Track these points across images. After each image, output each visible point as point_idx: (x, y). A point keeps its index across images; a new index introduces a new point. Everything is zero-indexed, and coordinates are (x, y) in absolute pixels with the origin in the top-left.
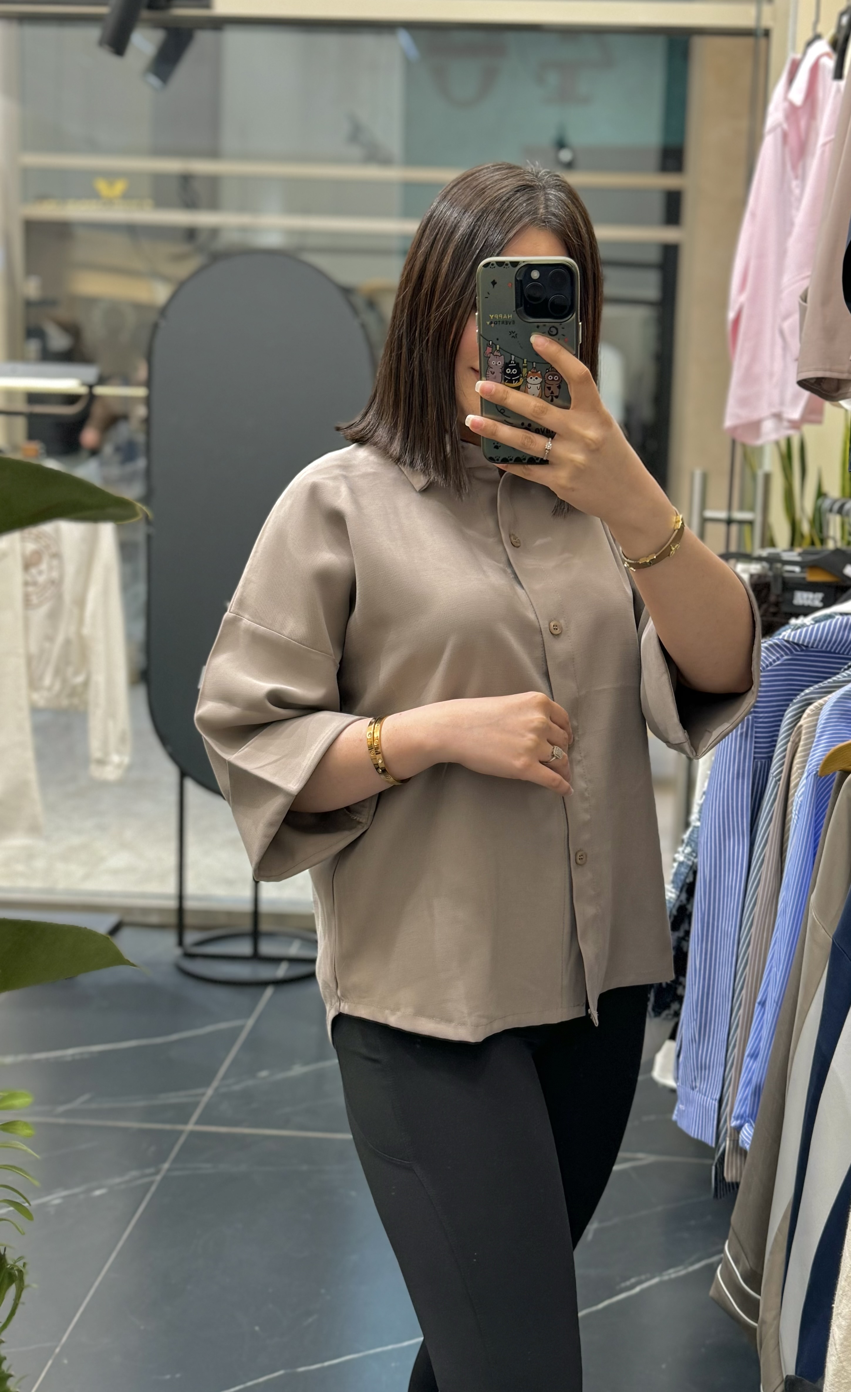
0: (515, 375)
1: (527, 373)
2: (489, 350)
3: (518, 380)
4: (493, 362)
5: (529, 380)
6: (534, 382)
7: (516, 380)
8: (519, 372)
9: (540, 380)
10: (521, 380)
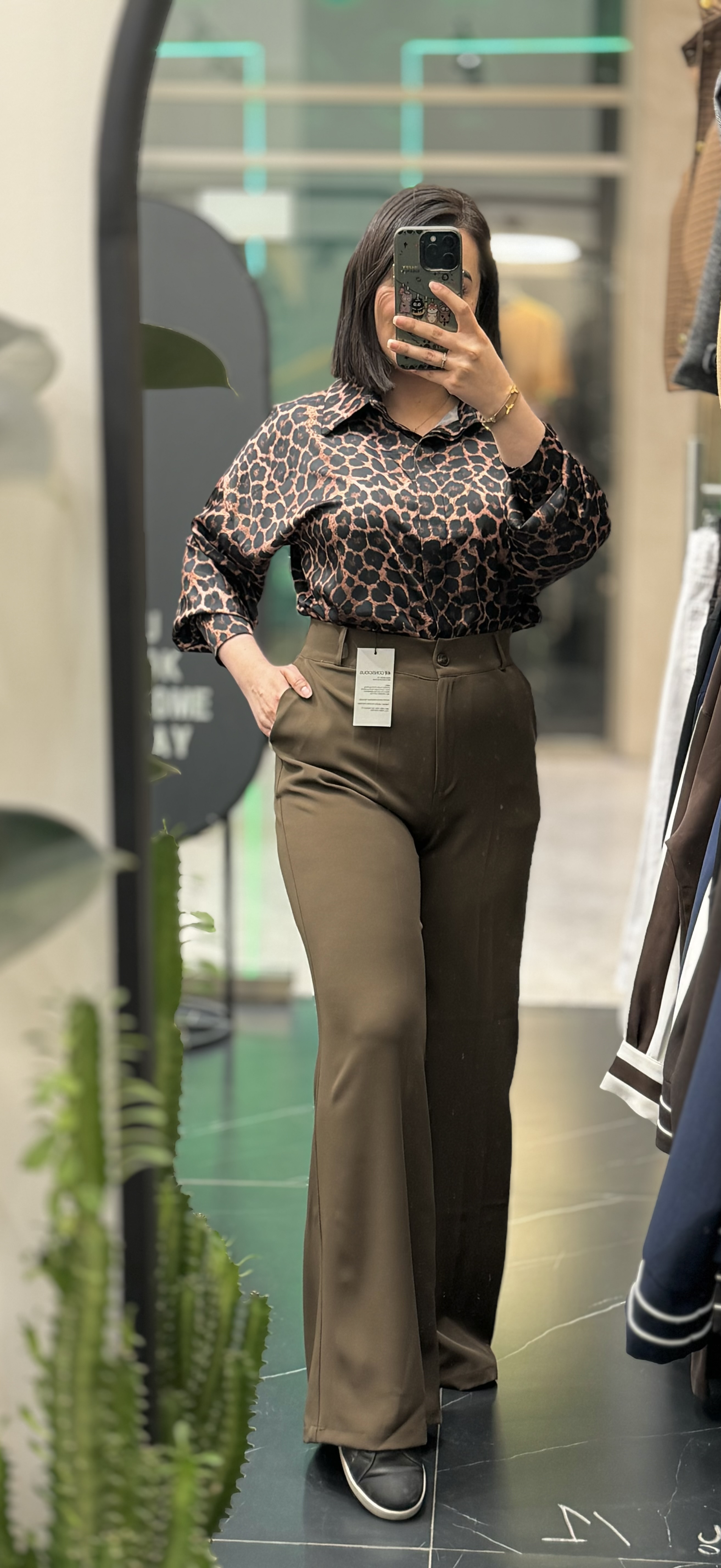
0: (419, 307)
1: (428, 305)
2: (402, 289)
3: (422, 310)
4: (405, 299)
5: (429, 310)
6: (432, 313)
7: (420, 311)
8: (423, 305)
9: (436, 310)
10: (424, 311)
